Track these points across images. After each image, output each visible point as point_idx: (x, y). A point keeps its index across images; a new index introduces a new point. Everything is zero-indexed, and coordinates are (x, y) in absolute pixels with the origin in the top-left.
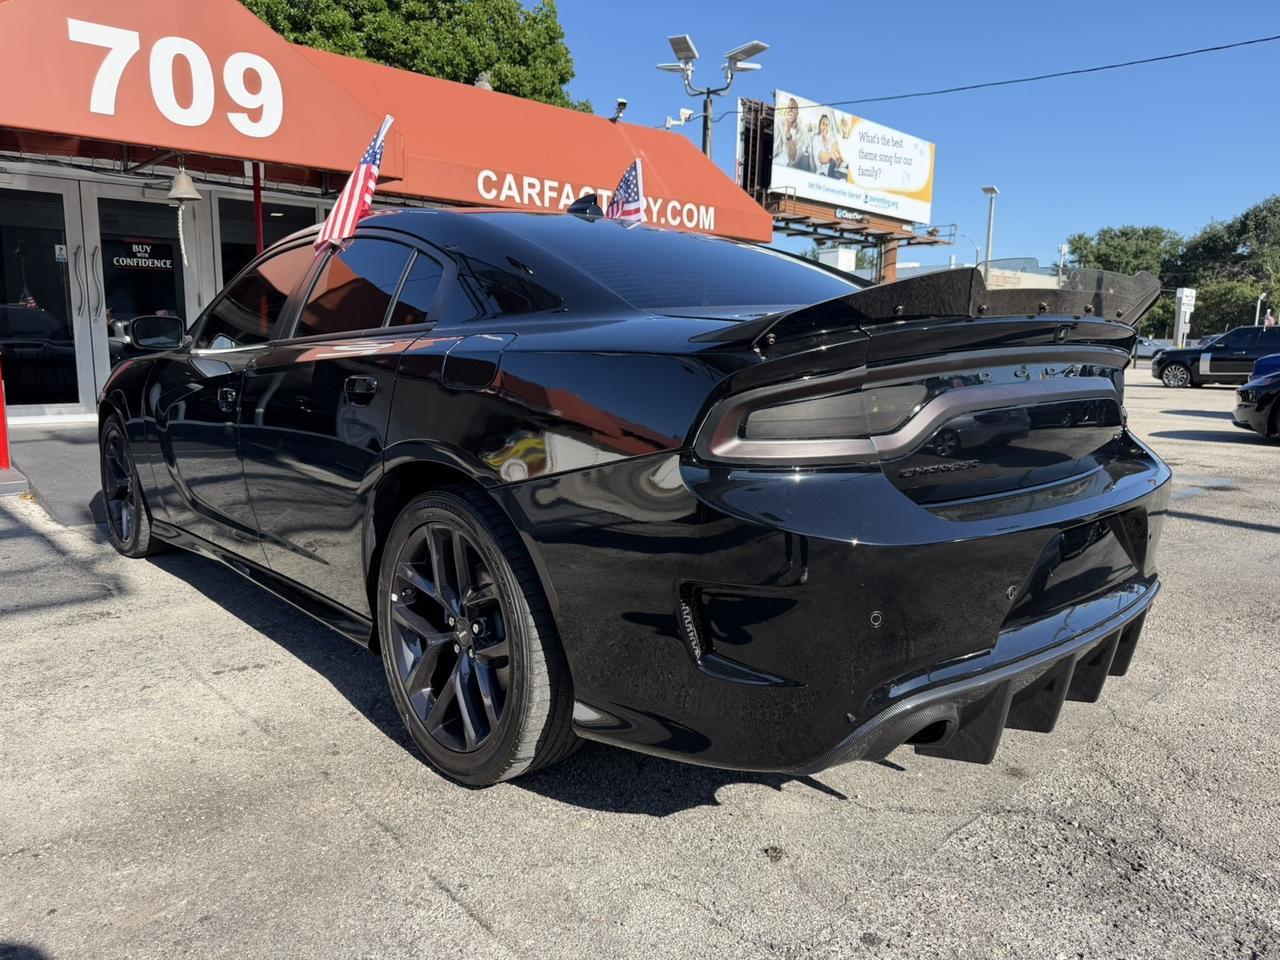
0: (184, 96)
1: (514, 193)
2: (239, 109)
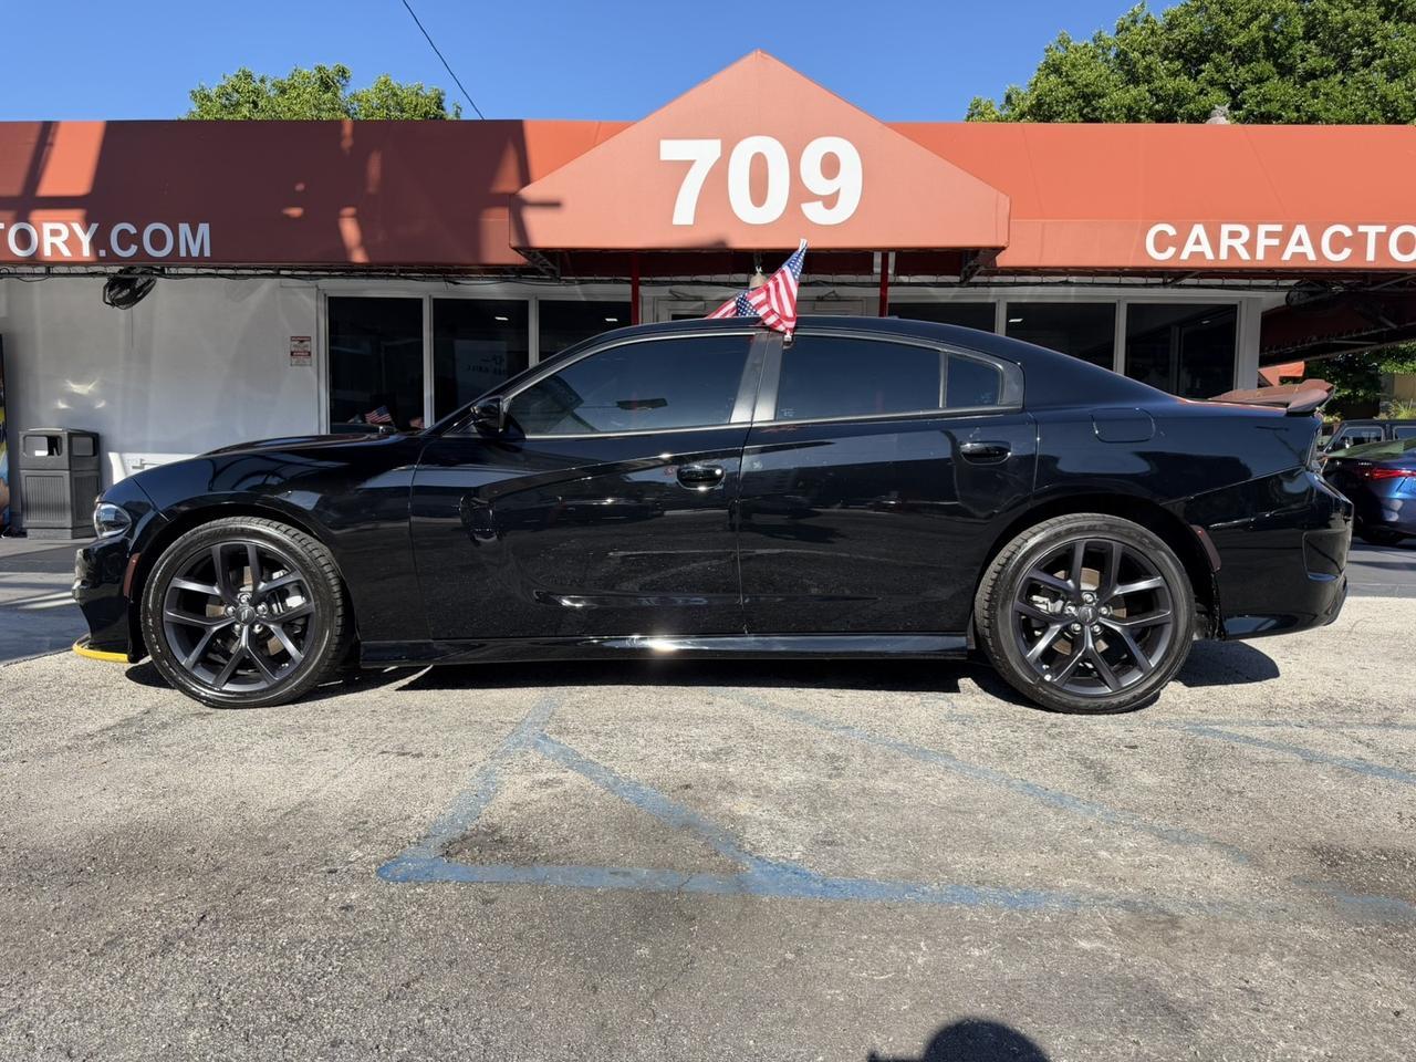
0: (759, 194)
1: (1206, 248)
2: (813, 198)
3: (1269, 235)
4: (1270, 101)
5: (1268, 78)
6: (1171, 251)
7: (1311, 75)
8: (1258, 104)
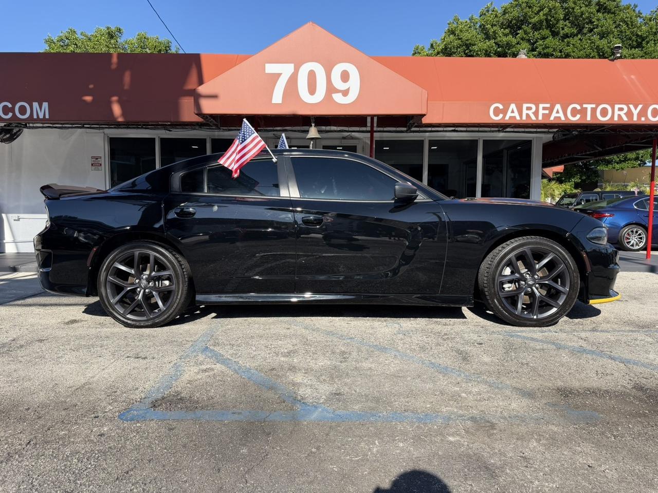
0: (312, 90)
1: (516, 114)
2: (337, 91)
3: (544, 109)
4: (548, 47)
5: (548, 37)
6: (501, 116)
7: (566, 36)
8: (543, 49)
